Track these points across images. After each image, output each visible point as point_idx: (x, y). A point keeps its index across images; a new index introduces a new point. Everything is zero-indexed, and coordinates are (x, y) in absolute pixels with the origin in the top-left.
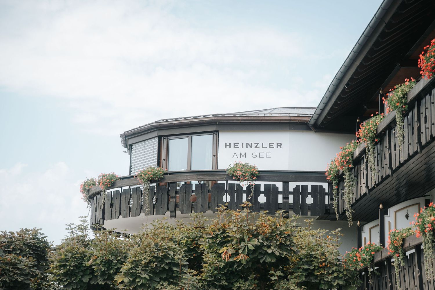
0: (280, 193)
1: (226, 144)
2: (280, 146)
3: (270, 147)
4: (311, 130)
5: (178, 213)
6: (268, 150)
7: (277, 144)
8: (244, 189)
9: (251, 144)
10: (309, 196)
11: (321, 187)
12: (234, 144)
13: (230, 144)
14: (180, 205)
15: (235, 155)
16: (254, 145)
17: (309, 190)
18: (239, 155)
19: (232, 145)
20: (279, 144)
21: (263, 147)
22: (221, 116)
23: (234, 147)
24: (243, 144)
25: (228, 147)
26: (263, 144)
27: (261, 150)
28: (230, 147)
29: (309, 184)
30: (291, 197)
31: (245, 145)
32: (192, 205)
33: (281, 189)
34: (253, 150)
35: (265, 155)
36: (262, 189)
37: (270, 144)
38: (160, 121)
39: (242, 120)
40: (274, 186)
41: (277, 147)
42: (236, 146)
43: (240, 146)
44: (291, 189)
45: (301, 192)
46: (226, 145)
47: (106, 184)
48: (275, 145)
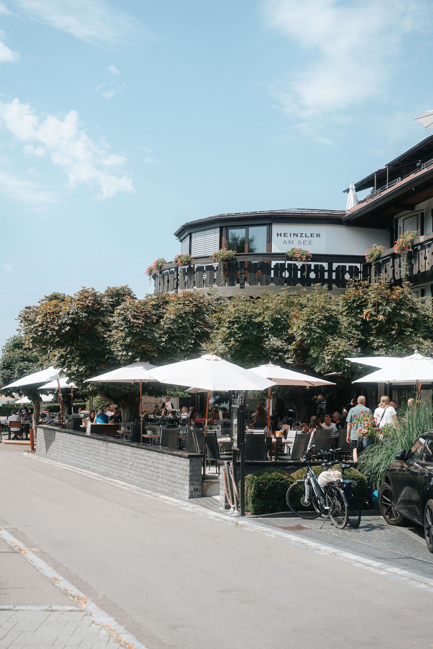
0: (326, 271)
1: (278, 233)
2: (319, 236)
3: (311, 237)
4: (343, 224)
5: (247, 285)
6: (310, 239)
7: (317, 234)
8: (299, 267)
9: (297, 234)
10: (347, 274)
11: (356, 267)
12: (284, 234)
13: (281, 234)
14: (248, 279)
15: (285, 242)
16: (299, 235)
17: (347, 269)
18: (288, 242)
19: (283, 235)
20: (318, 235)
21: (306, 237)
22: (274, 212)
23: (284, 236)
24: (291, 234)
25: (279, 236)
26: (306, 234)
27: (304, 239)
28: (281, 236)
29: (348, 265)
30: (334, 274)
31: (292, 235)
32: (258, 279)
33: (326, 268)
34: (299, 238)
35: (307, 243)
36: (313, 268)
37: (311, 234)
38: (220, 216)
39: (292, 216)
40: (321, 266)
41: (317, 237)
42: (285, 236)
43: (288, 235)
44: (334, 269)
45: (341, 271)
46: (278, 235)
47: (183, 262)
48: (315, 235)
